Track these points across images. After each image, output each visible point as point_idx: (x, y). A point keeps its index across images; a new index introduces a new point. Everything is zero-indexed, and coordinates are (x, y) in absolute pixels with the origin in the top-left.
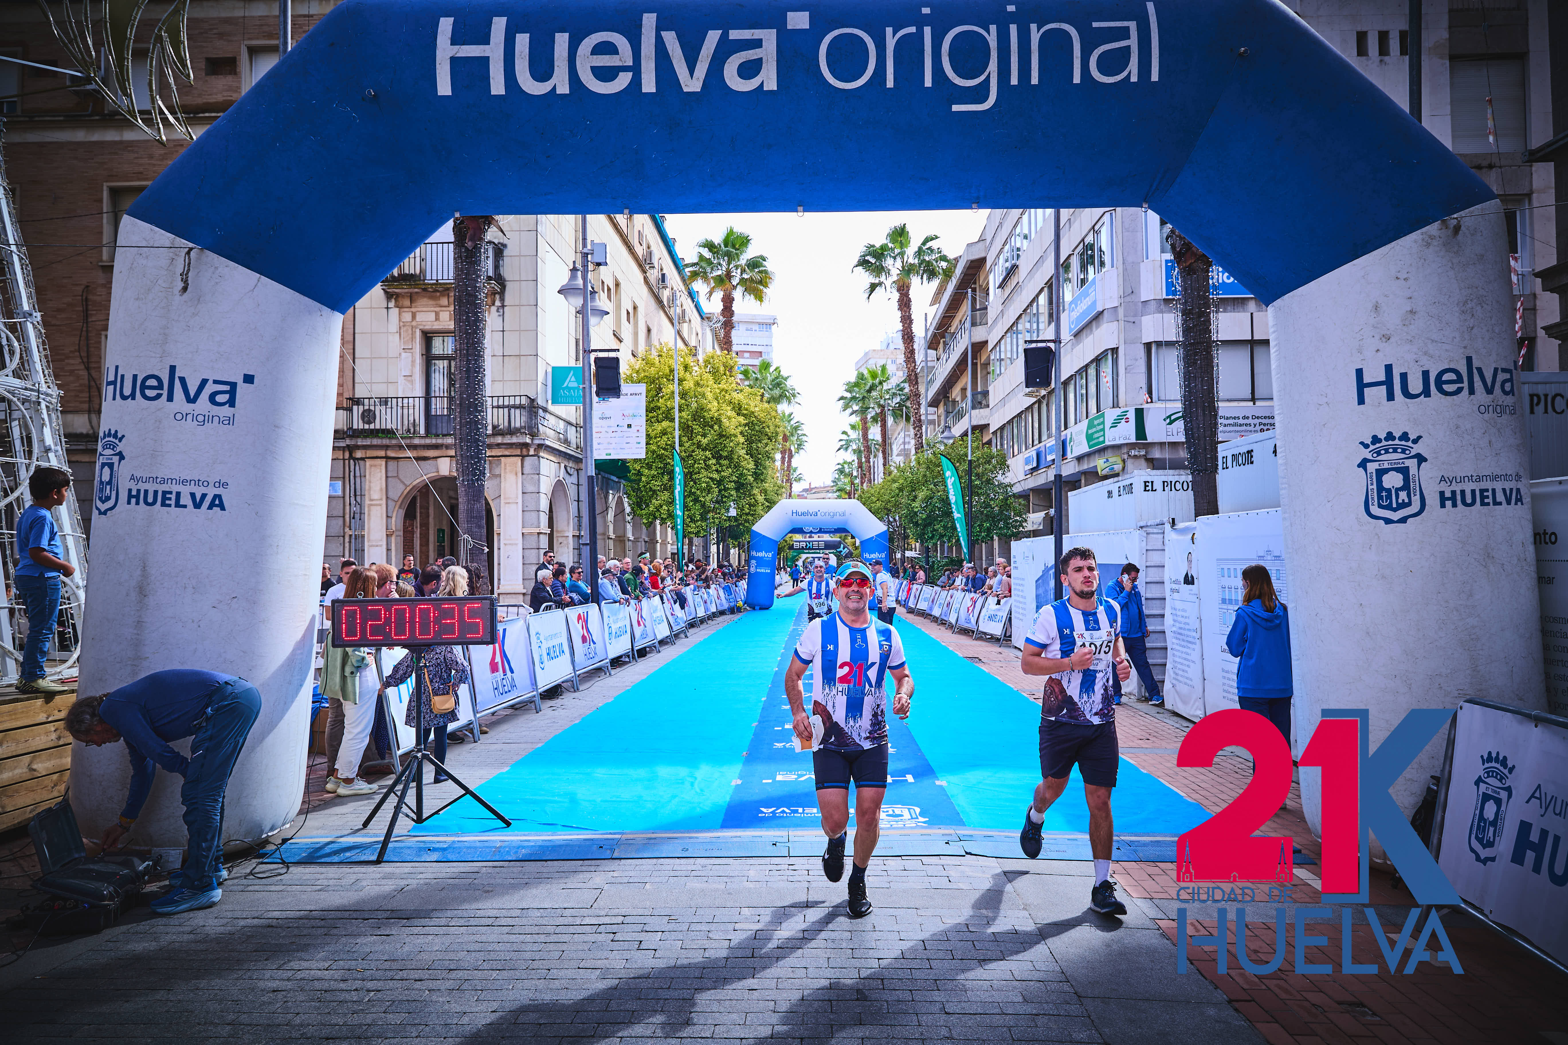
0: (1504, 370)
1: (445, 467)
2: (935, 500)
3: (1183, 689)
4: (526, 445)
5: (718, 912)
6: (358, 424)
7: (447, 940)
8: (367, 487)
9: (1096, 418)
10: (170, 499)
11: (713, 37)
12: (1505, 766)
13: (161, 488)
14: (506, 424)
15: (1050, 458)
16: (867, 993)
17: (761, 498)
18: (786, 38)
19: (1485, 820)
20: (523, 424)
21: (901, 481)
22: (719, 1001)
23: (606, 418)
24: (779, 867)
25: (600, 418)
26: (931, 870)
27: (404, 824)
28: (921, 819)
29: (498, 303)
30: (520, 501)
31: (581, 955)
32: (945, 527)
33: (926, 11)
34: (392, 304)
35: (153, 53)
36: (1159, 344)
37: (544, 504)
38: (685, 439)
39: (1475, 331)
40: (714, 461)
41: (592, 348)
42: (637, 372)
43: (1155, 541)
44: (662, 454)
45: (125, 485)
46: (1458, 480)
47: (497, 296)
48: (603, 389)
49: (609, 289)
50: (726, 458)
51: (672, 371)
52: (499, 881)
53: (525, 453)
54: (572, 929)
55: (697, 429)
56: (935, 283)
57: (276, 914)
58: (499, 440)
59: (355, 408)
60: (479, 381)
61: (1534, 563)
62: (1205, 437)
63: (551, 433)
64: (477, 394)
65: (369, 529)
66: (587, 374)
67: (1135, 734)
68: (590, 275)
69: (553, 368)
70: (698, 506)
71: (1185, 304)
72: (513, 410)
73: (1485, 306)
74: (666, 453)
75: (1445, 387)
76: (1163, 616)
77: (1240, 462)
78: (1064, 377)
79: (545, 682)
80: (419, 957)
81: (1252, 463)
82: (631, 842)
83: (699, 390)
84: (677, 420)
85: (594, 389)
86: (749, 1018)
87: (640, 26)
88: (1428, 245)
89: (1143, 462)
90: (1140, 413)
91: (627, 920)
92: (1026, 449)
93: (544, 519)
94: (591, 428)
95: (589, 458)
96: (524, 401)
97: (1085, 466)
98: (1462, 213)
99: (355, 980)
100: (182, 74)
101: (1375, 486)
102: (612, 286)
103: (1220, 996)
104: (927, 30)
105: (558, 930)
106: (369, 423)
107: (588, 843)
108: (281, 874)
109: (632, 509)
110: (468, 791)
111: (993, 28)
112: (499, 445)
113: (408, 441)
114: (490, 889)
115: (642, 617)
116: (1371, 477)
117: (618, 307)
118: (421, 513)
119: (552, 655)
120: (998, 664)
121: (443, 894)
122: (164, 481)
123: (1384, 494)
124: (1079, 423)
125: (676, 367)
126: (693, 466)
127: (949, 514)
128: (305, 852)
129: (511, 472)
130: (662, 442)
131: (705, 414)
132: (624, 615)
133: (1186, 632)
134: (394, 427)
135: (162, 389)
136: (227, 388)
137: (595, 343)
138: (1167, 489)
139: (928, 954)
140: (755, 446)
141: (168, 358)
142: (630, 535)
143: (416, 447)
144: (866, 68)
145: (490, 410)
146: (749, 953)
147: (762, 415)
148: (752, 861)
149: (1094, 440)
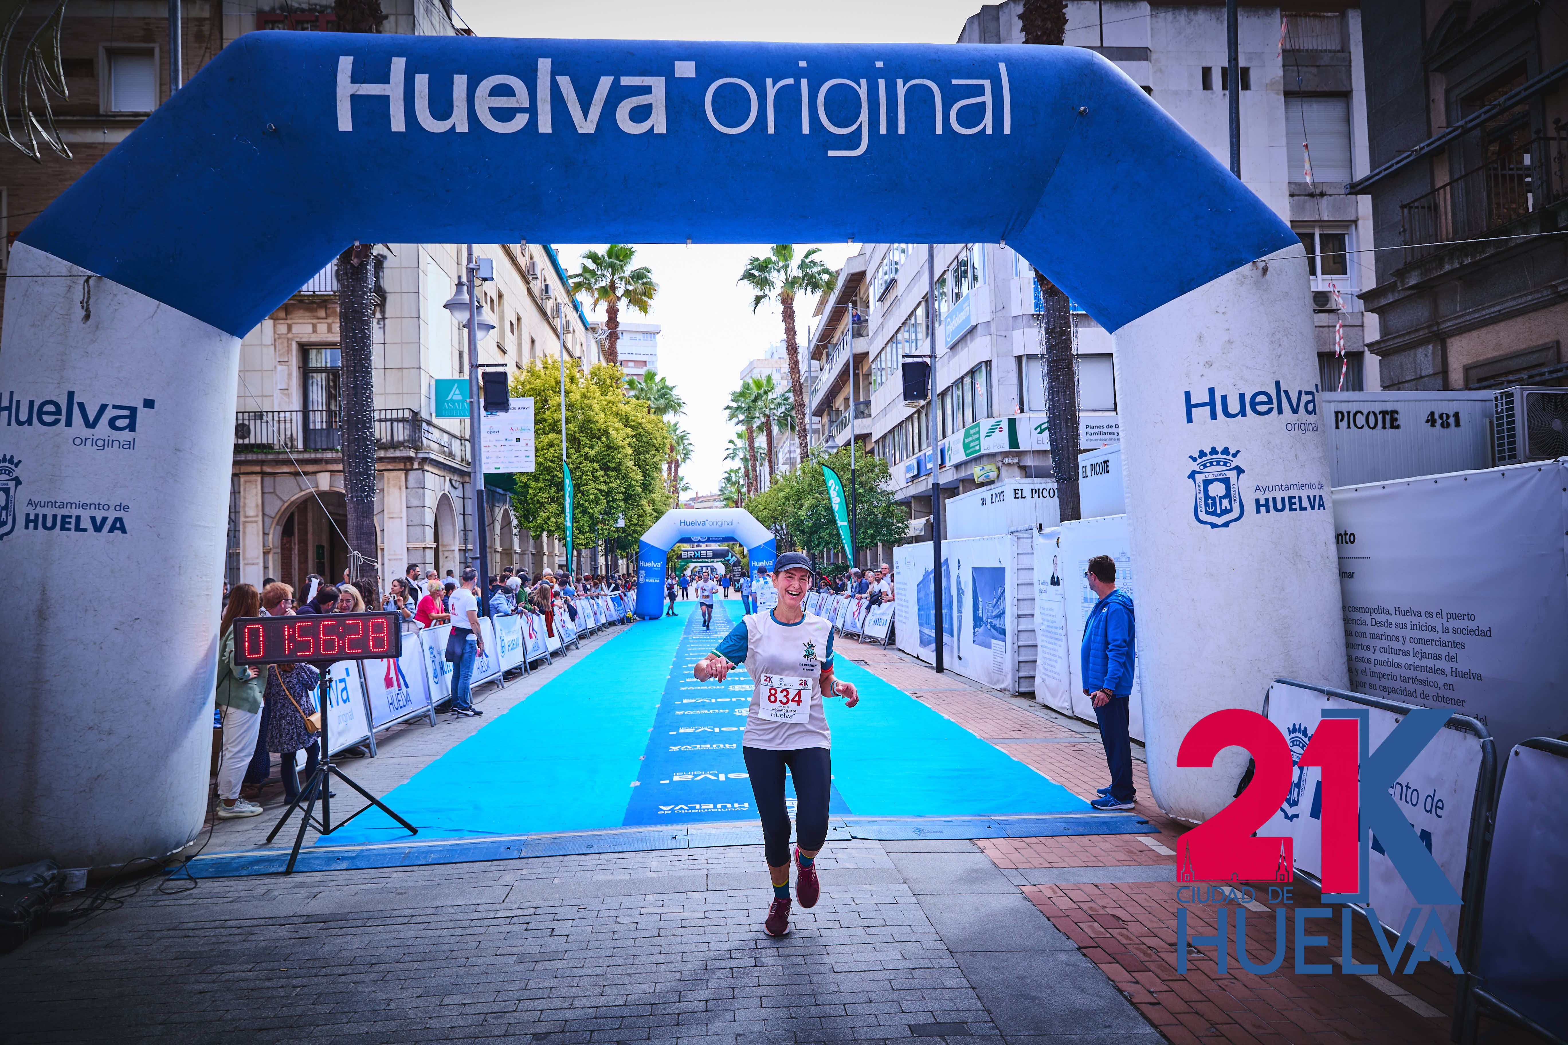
1: (324, 482)
2: (820, 508)
4: (410, 459)
5: (624, 900)
7: (366, 939)
8: (242, 504)
9: (972, 428)
10: (70, 523)
11: (605, 83)
13: (60, 512)
14: (389, 438)
15: (929, 466)
16: (763, 959)
17: (649, 509)
18: (674, 85)
20: (406, 438)
21: (787, 490)
22: (629, 975)
23: (494, 432)
24: (679, 858)
25: (488, 432)
27: (312, 836)
29: (378, 315)
30: (404, 515)
31: (498, 944)
32: (830, 534)
33: (803, 64)
35: (25, 69)
36: (1030, 357)
37: (430, 519)
38: (572, 451)
39: (1282, 358)
40: (602, 473)
41: (479, 363)
42: (523, 384)
43: (1025, 544)
44: (551, 466)
45: (22, 510)
46: (1271, 489)
47: (378, 309)
48: (492, 403)
49: (492, 301)
50: (613, 469)
51: (558, 383)
52: (411, 884)
53: (409, 467)
54: (486, 922)
55: (584, 440)
56: (818, 295)
57: (191, 925)
58: (382, 454)
60: (368, 397)
61: (1336, 559)
62: (1068, 448)
63: (435, 446)
64: (366, 410)
65: (244, 546)
66: (474, 388)
67: (1009, 726)
69: (436, 381)
70: (586, 518)
71: (1047, 323)
72: (395, 424)
73: (1290, 337)
74: (553, 465)
76: (1033, 615)
77: (1098, 471)
78: (939, 390)
80: (340, 955)
81: (1108, 472)
82: (537, 842)
83: (586, 401)
84: (564, 432)
85: (482, 403)
86: (658, 987)
87: (536, 70)
88: (1242, 283)
89: (1016, 470)
90: (1012, 423)
91: (538, 911)
92: (907, 458)
93: (430, 533)
94: (480, 442)
95: (478, 472)
96: (407, 414)
97: (963, 474)
98: (1270, 256)
99: (280, 978)
100: (56, 89)
101: (1202, 495)
102: (496, 298)
103: (1071, 945)
104: (804, 82)
105: (473, 924)
106: (243, 438)
107: (495, 845)
108: (190, 889)
109: (519, 521)
110: (374, 801)
111: (863, 82)
112: (381, 460)
113: (285, 456)
114: (403, 891)
117: (502, 318)
118: (299, 530)
120: (883, 666)
121: (356, 898)
122: (63, 505)
124: (956, 433)
125: (562, 380)
126: (581, 478)
127: (833, 521)
128: (212, 867)
129: (394, 486)
130: (549, 455)
131: (592, 426)
132: (518, 627)
133: (1054, 630)
134: (270, 441)
135: (60, 415)
136: (126, 413)
137: (482, 358)
138: (1036, 496)
139: (818, 925)
140: (643, 457)
141: (66, 384)
142: (517, 548)
143: (293, 462)
144: (748, 115)
146: (655, 933)
147: (649, 427)
148: (654, 854)
149: (970, 448)
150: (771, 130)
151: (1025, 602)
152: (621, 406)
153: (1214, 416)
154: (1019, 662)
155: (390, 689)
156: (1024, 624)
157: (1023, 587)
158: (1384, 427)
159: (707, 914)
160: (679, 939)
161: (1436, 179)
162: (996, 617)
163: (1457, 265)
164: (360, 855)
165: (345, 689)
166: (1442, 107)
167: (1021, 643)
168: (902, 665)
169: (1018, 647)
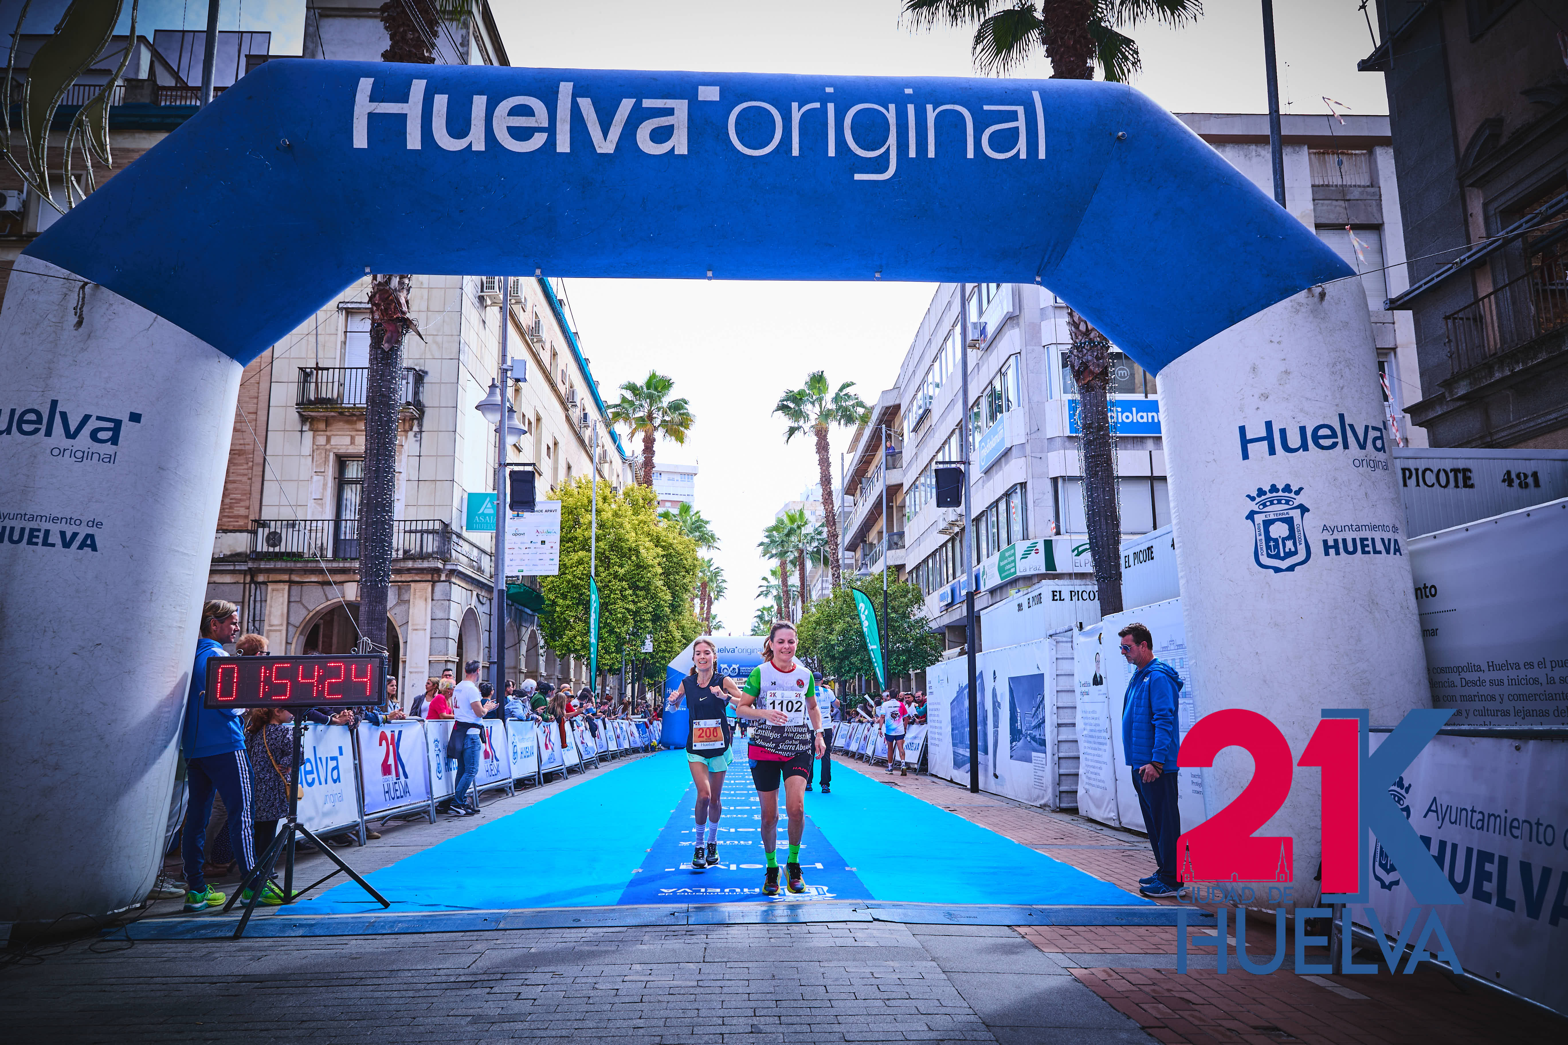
1: (351, 592)
2: (852, 632)
3: (1096, 792)
4: (437, 571)
5: (606, 968)
6: (262, 546)
7: (303, 999)
8: (267, 612)
9: (1007, 550)
10: (37, 537)
11: (626, 106)
14: (418, 549)
15: (964, 592)
16: (761, 1027)
17: (678, 635)
18: (697, 108)
20: (435, 549)
21: (819, 615)
22: (600, 1038)
23: (520, 534)
24: (676, 933)
25: (514, 534)
26: (837, 933)
28: (828, 895)
29: (416, 428)
30: (428, 627)
31: (452, 1005)
32: (862, 661)
33: (830, 90)
34: (306, 428)
35: (71, 136)
36: (1066, 479)
37: (454, 632)
38: (601, 569)
39: (1345, 390)
40: (631, 592)
41: (508, 462)
43: (1065, 647)
44: (578, 584)
46: (1340, 529)
47: (416, 422)
48: (517, 502)
49: (530, 423)
50: (642, 589)
51: (590, 502)
52: (370, 950)
53: (436, 579)
54: (444, 986)
55: (614, 559)
56: (853, 429)
58: (410, 564)
59: (260, 530)
61: (1417, 613)
62: (1108, 545)
63: (464, 560)
66: (502, 489)
67: (1050, 835)
68: (510, 392)
69: (469, 494)
70: (613, 638)
72: (425, 535)
73: (1353, 368)
74: (582, 583)
76: (1074, 723)
77: (1141, 559)
78: (974, 515)
79: (440, 792)
80: (269, 1012)
81: (1152, 558)
82: (519, 915)
83: (617, 520)
84: (594, 550)
85: (508, 504)
87: (557, 92)
88: (1297, 311)
90: (1048, 544)
91: (507, 977)
92: (941, 587)
93: (453, 647)
94: (504, 541)
95: (500, 571)
96: (437, 526)
97: (998, 598)
99: (193, 1031)
100: (101, 158)
101: (1263, 537)
102: (533, 420)
103: (1133, 1024)
104: (831, 107)
105: (429, 987)
106: (274, 546)
107: (471, 917)
108: (123, 950)
109: (546, 642)
110: (343, 867)
112: (409, 571)
113: (314, 565)
114: (358, 956)
115: (550, 740)
116: (1259, 528)
117: (538, 441)
118: (323, 642)
120: (914, 787)
121: (304, 962)
122: (32, 518)
123: (1272, 544)
124: (991, 557)
125: (594, 498)
126: (609, 597)
127: (864, 647)
128: (155, 931)
129: (420, 598)
130: (578, 572)
131: (623, 544)
132: (532, 735)
133: (1097, 734)
134: (300, 550)
135: (41, 424)
136: (110, 425)
137: (511, 456)
138: (1075, 598)
139: (830, 996)
140: (672, 577)
141: (51, 392)
142: (542, 670)
143: (321, 571)
144: (773, 137)
145: (401, 535)
146: (638, 999)
147: (680, 547)
148: (648, 929)
149: (1005, 571)
150: (796, 152)
151: (1065, 710)
152: (653, 527)
153: (1272, 451)
154: (1060, 775)
155: (387, 777)
156: (1065, 735)
157: (1063, 694)
158: (1457, 486)
159: (700, 983)
160: (664, 1005)
161: (1479, 291)
162: (1035, 727)
163: (1508, 373)
164: (319, 924)
165: (336, 768)
166: (1480, 219)
167: (1061, 755)
168: (935, 786)
169: (1059, 758)
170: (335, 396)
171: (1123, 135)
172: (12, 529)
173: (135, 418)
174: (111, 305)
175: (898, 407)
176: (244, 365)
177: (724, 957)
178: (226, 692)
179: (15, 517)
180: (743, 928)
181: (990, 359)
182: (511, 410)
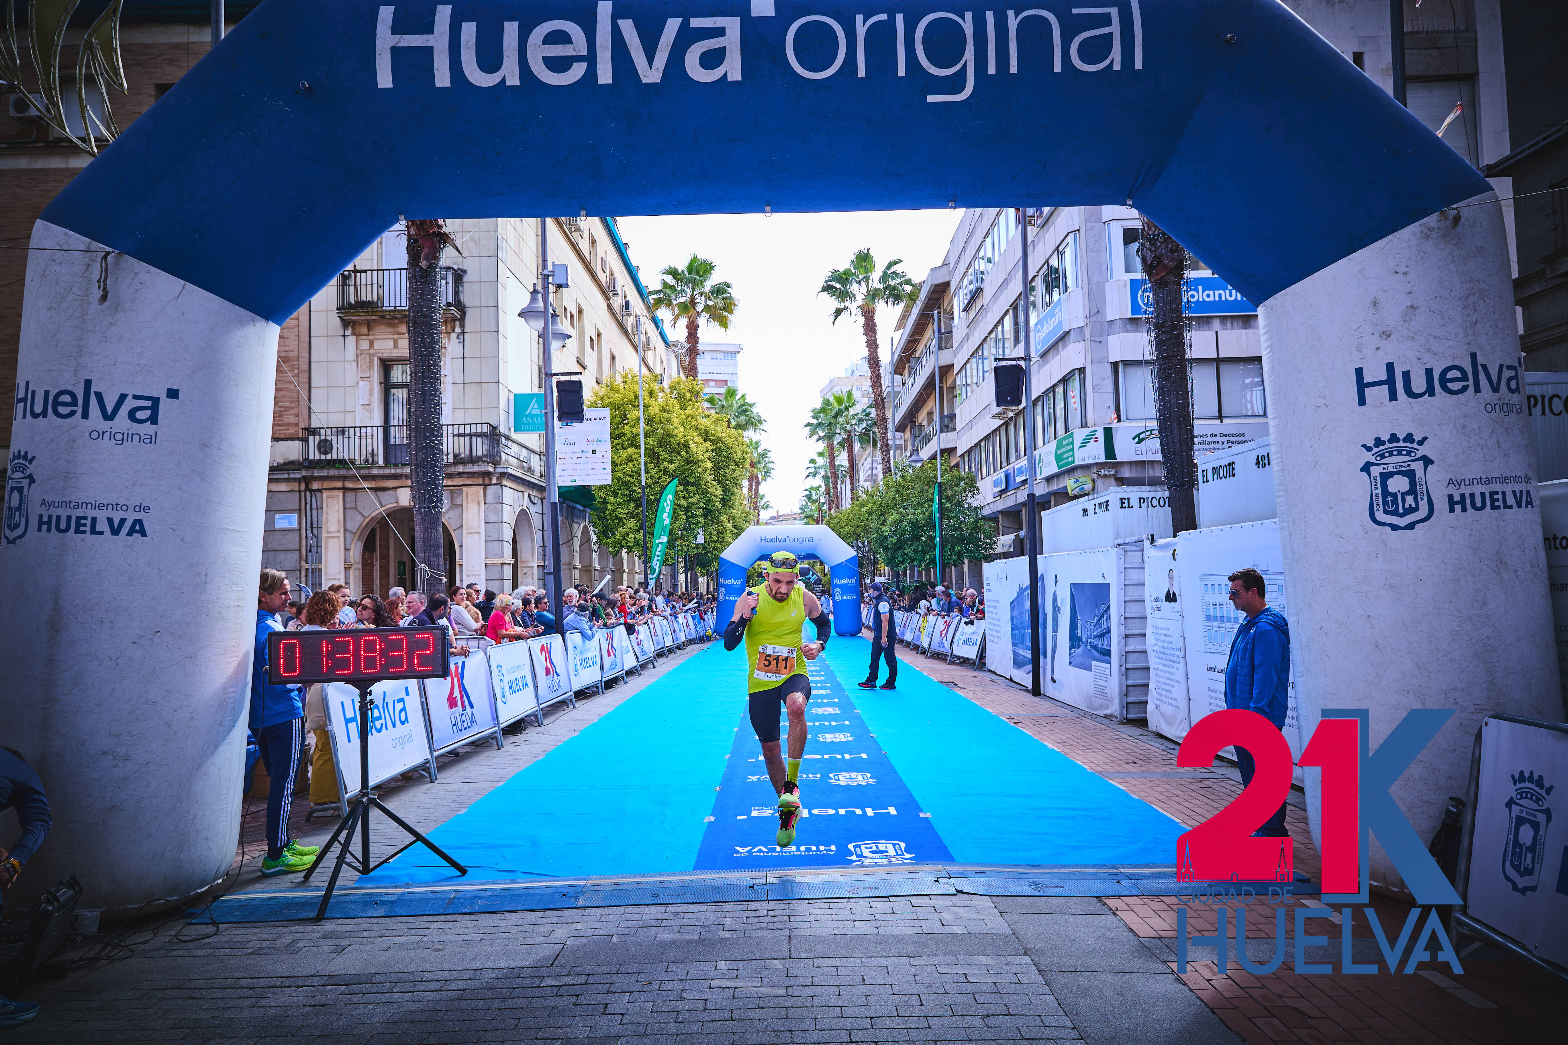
0: (1509, 367)
1: (404, 497)
2: (904, 523)
3: (1168, 710)
4: (488, 474)
5: (692, 968)
6: (314, 454)
8: (324, 520)
9: (1065, 438)
10: (85, 525)
11: (673, 26)
12: (1542, 787)
13: (75, 513)
14: (468, 452)
15: (1019, 479)
17: (729, 526)
18: (750, 26)
19: (1521, 846)
20: (485, 453)
21: (870, 505)
23: (569, 444)
24: (757, 914)
25: (563, 444)
26: (922, 913)
27: (349, 876)
29: (458, 330)
30: (483, 530)
31: (540, 1023)
32: (915, 551)
34: (348, 332)
35: (83, 61)
36: (1127, 363)
37: (508, 535)
38: (651, 466)
39: (1478, 326)
40: (681, 488)
41: (553, 372)
42: (602, 399)
43: (1134, 559)
44: (628, 481)
45: (35, 510)
46: (1467, 483)
47: (457, 323)
48: (566, 414)
49: (572, 316)
50: (693, 484)
51: (637, 397)
52: (452, 938)
53: (487, 482)
54: (529, 992)
55: (664, 455)
56: (900, 307)
57: (199, 983)
58: (460, 469)
59: (311, 438)
60: (436, 405)
61: (1546, 569)
62: (1181, 452)
63: (513, 461)
64: (434, 418)
65: (326, 561)
66: (549, 398)
67: (1121, 758)
68: (551, 297)
69: (515, 395)
71: (1157, 317)
72: (474, 439)
73: (1488, 300)
74: (631, 480)
75: (1450, 385)
76: (1144, 635)
77: (1221, 475)
78: (1034, 396)
79: (507, 717)
80: (357, 1031)
81: (1234, 475)
82: (597, 888)
83: (665, 415)
84: (643, 446)
85: (556, 414)
87: (595, 14)
88: (1427, 237)
89: (1112, 481)
90: (1108, 432)
91: (591, 979)
92: (994, 472)
93: (508, 549)
94: (554, 455)
95: (552, 484)
96: (485, 429)
97: (1055, 486)
98: (1460, 204)
100: (115, 83)
101: (1379, 491)
102: (575, 313)
104: (900, 18)
105: (515, 994)
106: (326, 453)
107: (550, 891)
108: (209, 936)
109: (598, 538)
110: (419, 837)
112: (460, 475)
113: (366, 472)
114: (441, 947)
115: (612, 647)
116: (1375, 482)
117: (582, 334)
118: (380, 545)
119: (515, 688)
120: (974, 688)
121: (388, 954)
122: (78, 506)
123: (1389, 499)
124: (1047, 445)
125: (641, 393)
127: (918, 538)
128: (238, 910)
129: (473, 501)
130: (628, 469)
131: (672, 440)
133: (1169, 651)
134: (352, 457)
135: (77, 406)
136: (148, 403)
137: (557, 367)
138: (1144, 505)
139: (925, 1010)
140: (722, 472)
141: (83, 372)
142: (596, 565)
143: (374, 478)
144: (836, 57)
145: (450, 439)
146: (727, 1015)
147: (729, 441)
148: (727, 907)
149: (1063, 460)
150: (861, 73)
151: (1133, 621)
152: (701, 420)
153: (1393, 397)
154: (1127, 686)
156: (1134, 645)
157: (1132, 604)
162: (1098, 636)
164: (400, 900)
165: (404, 709)
167: (1129, 666)
168: (995, 687)
169: (1127, 669)
170: (375, 299)
171: (1232, 38)
172: (58, 518)
173: (173, 394)
174: (136, 274)
175: (947, 284)
176: (279, 325)
177: (808, 951)
178: (289, 667)
179: (60, 505)
180: (823, 905)
181: (1047, 236)
182: (555, 315)
